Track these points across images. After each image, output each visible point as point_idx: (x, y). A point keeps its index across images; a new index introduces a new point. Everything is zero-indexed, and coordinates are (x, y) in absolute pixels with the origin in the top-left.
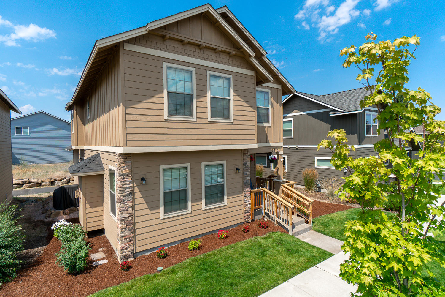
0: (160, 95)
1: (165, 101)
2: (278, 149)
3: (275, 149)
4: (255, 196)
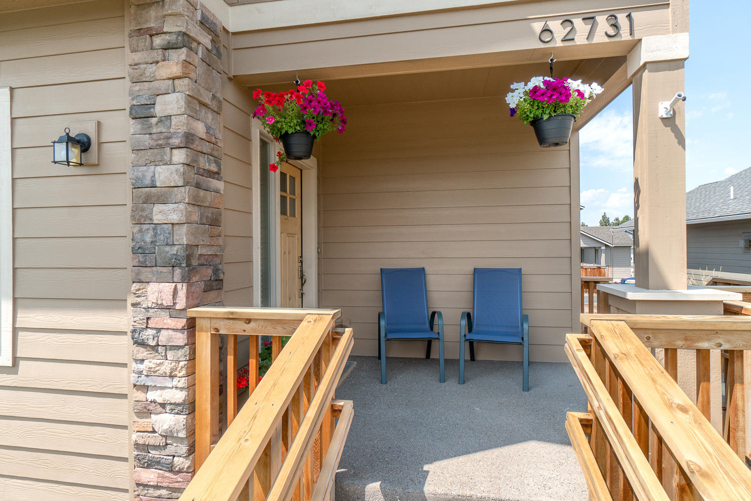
2: (622, 18)
3: (578, 22)
4: (230, 359)
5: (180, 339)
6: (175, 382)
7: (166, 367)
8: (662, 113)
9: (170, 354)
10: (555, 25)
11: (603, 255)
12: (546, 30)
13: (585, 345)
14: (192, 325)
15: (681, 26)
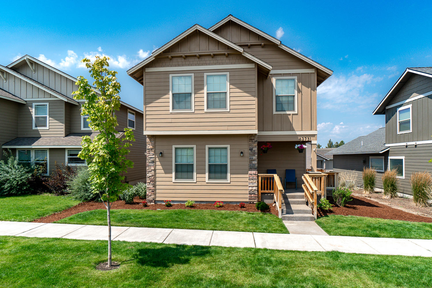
0: (166, 96)
1: (171, 100)
2: (309, 138)
3: (304, 138)
4: (263, 180)
5: (256, 178)
6: (256, 183)
7: (255, 181)
8: (314, 150)
9: (255, 180)
10: (301, 138)
11: (325, 164)
12: (300, 138)
13: (304, 177)
14: (258, 176)
15: (316, 140)
